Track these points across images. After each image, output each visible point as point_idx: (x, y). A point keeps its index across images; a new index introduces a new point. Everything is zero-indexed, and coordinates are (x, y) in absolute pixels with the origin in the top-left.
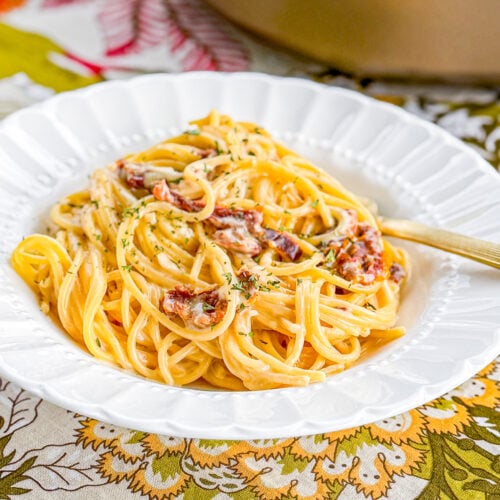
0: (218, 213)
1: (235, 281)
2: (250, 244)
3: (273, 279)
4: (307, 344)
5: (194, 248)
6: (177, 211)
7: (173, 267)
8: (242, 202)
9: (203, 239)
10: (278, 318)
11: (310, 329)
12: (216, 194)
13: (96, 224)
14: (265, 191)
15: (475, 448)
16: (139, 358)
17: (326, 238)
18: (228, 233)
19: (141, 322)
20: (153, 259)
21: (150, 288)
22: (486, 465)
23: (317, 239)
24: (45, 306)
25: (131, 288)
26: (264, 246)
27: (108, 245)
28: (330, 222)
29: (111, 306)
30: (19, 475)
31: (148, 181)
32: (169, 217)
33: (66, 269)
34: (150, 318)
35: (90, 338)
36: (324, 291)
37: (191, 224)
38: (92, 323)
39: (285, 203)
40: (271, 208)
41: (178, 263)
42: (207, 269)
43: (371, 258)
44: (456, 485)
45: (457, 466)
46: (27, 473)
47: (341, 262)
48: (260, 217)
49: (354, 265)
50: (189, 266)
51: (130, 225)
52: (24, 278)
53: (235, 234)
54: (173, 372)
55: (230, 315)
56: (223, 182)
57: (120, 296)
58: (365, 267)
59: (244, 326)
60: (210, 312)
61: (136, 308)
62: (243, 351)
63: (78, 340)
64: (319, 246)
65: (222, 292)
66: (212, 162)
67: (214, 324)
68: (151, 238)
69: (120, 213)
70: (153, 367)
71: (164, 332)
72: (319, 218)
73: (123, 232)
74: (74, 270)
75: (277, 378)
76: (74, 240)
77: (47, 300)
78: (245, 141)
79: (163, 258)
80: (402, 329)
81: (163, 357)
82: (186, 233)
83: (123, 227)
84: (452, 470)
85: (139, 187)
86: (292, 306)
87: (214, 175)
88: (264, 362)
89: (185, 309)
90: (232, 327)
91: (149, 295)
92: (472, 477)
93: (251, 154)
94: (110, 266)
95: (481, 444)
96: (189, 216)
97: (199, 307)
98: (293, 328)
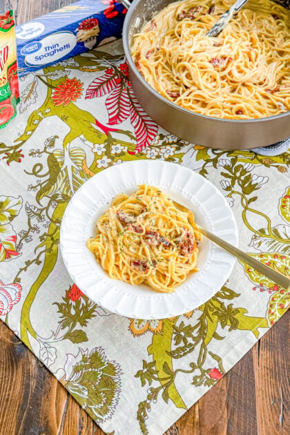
0: (147, 233)
1: (151, 263)
2: (156, 243)
3: (162, 258)
4: (171, 278)
5: (140, 243)
6: (135, 233)
7: (133, 251)
8: (154, 229)
9: (142, 241)
10: (163, 271)
11: (172, 275)
12: (146, 225)
13: (111, 235)
14: (161, 223)
15: (217, 300)
16: (124, 277)
17: (178, 239)
18: (149, 240)
19: (125, 268)
20: (128, 248)
21: (127, 257)
22: (218, 305)
23: (175, 239)
24: (98, 261)
25: (122, 259)
26: (160, 243)
27: (115, 242)
28: (179, 233)
29: (117, 263)
30: (93, 310)
31: (126, 221)
32: (133, 234)
33: (103, 251)
34: (127, 267)
35: (110, 273)
36: (177, 260)
37: (139, 237)
38: (111, 268)
39: (166, 226)
40: (163, 230)
41: (135, 249)
42: (144, 252)
43: (190, 246)
44: (210, 313)
45: (211, 306)
46: (96, 309)
47: (182, 248)
48: (159, 234)
49: (185, 251)
50: (138, 250)
51: (121, 238)
52: (91, 250)
53: (152, 241)
54: (134, 281)
55: (150, 272)
56: (148, 221)
57: (119, 260)
58: (189, 250)
59: (154, 273)
60: (144, 270)
61: (123, 264)
62: (154, 282)
63: (107, 272)
64: (175, 242)
65: (148, 264)
66: (144, 214)
67: (146, 273)
68: (127, 242)
69: (118, 231)
70: (128, 279)
71: (131, 271)
72: (176, 231)
73: (119, 240)
74: (105, 253)
75: (162, 290)
76: (105, 239)
77: (98, 259)
78: (155, 203)
79: (131, 249)
80: (197, 269)
81: (131, 279)
82: (137, 239)
83: (119, 239)
84: (210, 308)
85: (124, 223)
86: (167, 267)
87: (146, 218)
88: (158, 286)
89: (137, 268)
90: (151, 274)
91: (127, 260)
92: (215, 310)
93: (157, 208)
94: (116, 250)
95: (219, 298)
96: (138, 234)
97: (141, 267)
98: (167, 275)
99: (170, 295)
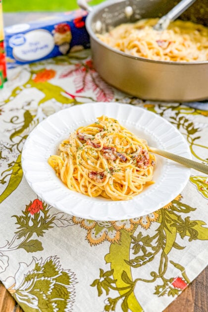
0: (104, 148)
1: (109, 170)
2: (113, 157)
3: (119, 168)
4: (128, 187)
5: (98, 158)
6: (93, 148)
7: (92, 164)
8: (111, 145)
9: (100, 156)
10: (120, 180)
11: (129, 183)
12: (103, 142)
13: (71, 151)
14: (117, 141)
15: (173, 213)
16: (83, 189)
17: (134, 155)
18: (107, 154)
19: (83, 180)
20: (87, 162)
21: (85, 170)
22: (176, 218)
23: (131, 155)
24: (57, 174)
25: (80, 171)
26: (117, 158)
27: (74, 157)
28: (135, 150)
29: (75, 175)
30: (51, 222)
31: (85, 138)
32: (91, 149)
33: (63, 166)
34: (86, 179)
35: (69, 184)
36: (133, 171)
37: (97, 151)
38: (70, 180)
39: (123, 144)
40: (119, 146)
41: (93, 163)
42: (101, 165)
43: (146, 161)
44: (168, 225)
45: (168, 219)
46: (53, 221)
47: (138, 162)
48: (115, 149)
49: (141, 163)
50: (96, 164)
51: (80, 152)
52: (52, 167)
53: (109, 154)
54: (92, 193)
55: (107, 180)
56: (105, 139)
57: (77, 173)
58: (144, 163)
59: (111, 182)
60: (101, 179)
61: (82, 176)
62: (111, 190)
63: (66, 184)
64: (132, 157)
65: (105, 173)
66: (102, 133)
67: (103, 182)
68: (86, 156)
69: (78, 147)
70: (86, 192)
71: (89, 183)
72: (132, 149)
73: (78, 154)
74: (65, 165)
75: (120, 198)
76: (65, 155)
77: (58, 173)
78: (112, 126)
79: (89, 162)
80: (154, 181)
81: (89, 190)
82: (95, 154)
83: (78, 153)
84: (167, 220)
85: (82, 140)
86: (124, 177)
87: (103, 137)
88: (116, 193)
89: (95, 177)
90: (108, 183)
91: (85, 172)
92: (173, 222)
93: (114, 130)
94: (75, 164)
95: (175, 212)
96: (97, 149)
97: (99, 177)
98: (124, 183)
99: (127, 202)
